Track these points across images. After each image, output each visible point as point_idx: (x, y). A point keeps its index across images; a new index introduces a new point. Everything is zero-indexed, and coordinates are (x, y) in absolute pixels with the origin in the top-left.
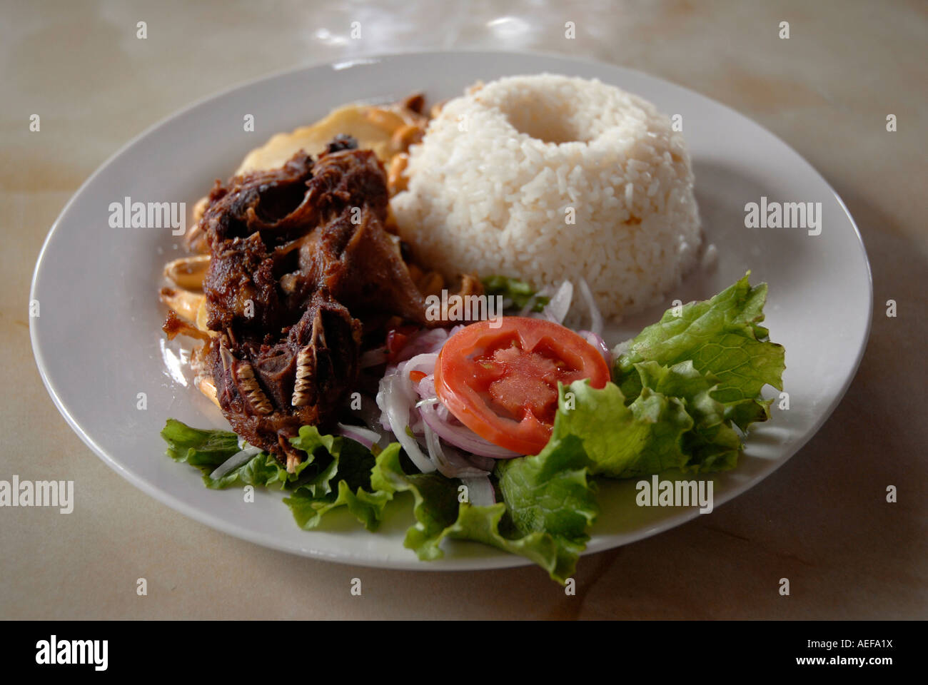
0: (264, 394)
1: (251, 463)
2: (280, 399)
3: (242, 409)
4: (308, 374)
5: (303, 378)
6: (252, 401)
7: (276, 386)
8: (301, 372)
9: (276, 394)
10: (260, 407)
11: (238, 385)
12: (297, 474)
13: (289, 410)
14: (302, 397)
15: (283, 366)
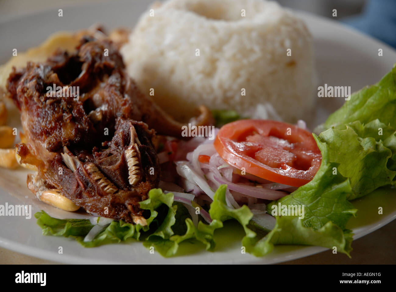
0: (108, 180)
1: (109, 229)
2: (120, 182)
3: (95, 193)
4: (137, 162)
5: (134, 166)
6: (102, 186)
7: (115, 174)
8: (131, 162)
9: (117, 179)
10: (108, 189)
11: (90, 177)
12: (148, 226)
13: (128, 188)
14: (136, 178)
15: (116, 161)
